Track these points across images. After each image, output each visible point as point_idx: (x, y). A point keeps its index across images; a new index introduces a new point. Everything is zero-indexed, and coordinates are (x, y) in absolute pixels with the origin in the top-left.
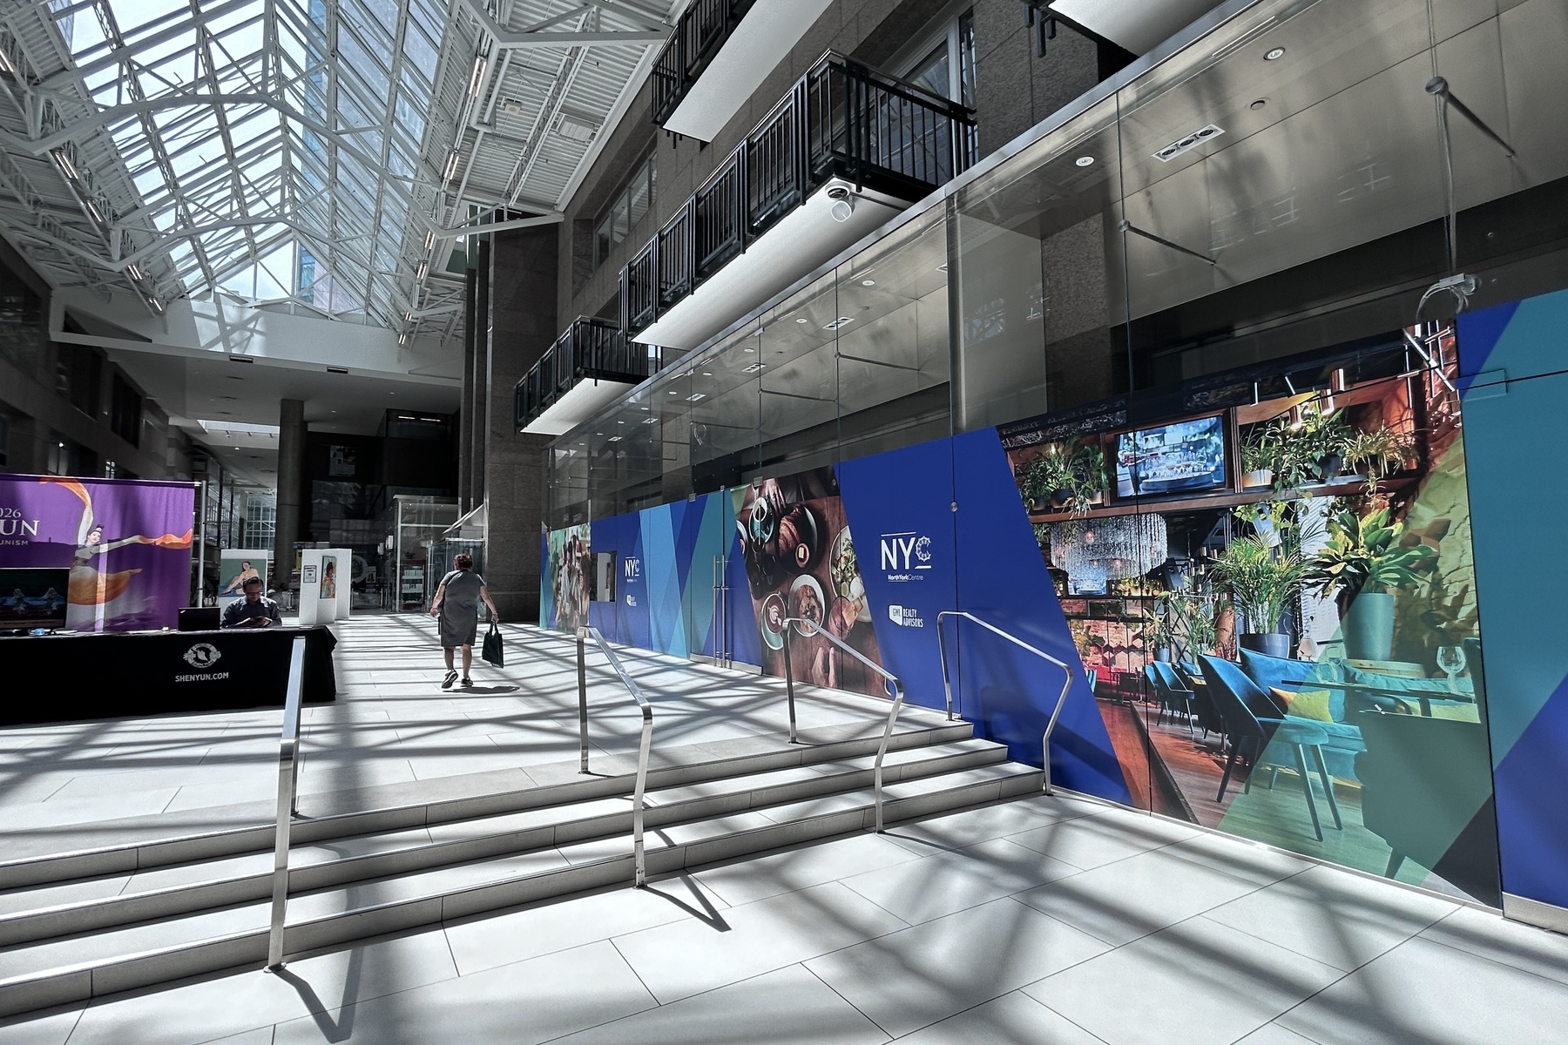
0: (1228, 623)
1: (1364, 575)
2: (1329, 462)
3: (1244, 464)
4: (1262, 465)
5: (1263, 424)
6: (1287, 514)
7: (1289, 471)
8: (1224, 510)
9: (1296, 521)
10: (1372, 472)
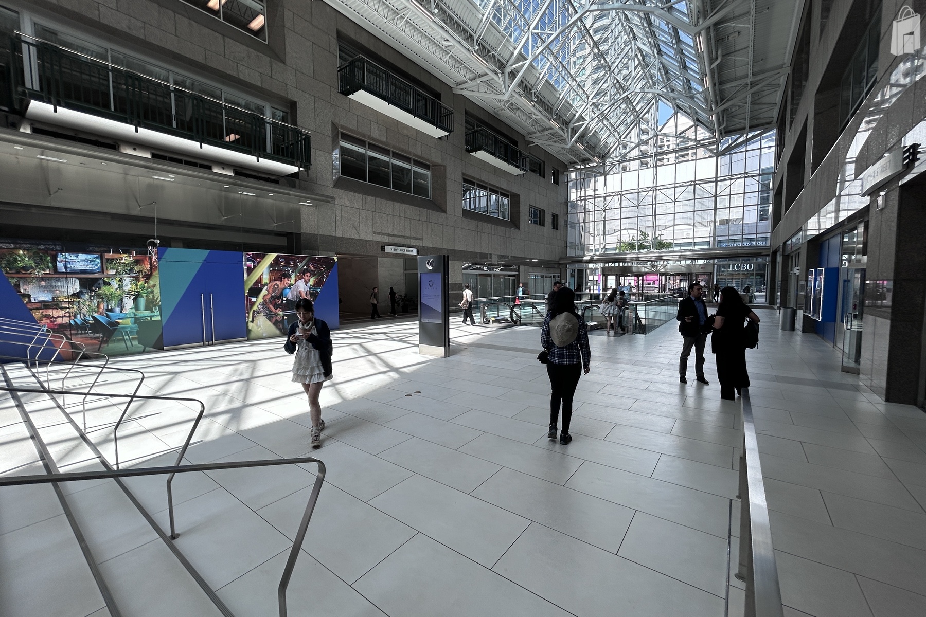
0: (102, 306)
1: (139, 294)
2: (131, 270)
3: (107, 268)
4: (113, 269)
5: (113, 259)
6: (120, 281)
7: (121, 271)
8: (101, 278)
9: (122, 282)
10: (141, 273)
